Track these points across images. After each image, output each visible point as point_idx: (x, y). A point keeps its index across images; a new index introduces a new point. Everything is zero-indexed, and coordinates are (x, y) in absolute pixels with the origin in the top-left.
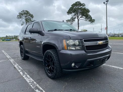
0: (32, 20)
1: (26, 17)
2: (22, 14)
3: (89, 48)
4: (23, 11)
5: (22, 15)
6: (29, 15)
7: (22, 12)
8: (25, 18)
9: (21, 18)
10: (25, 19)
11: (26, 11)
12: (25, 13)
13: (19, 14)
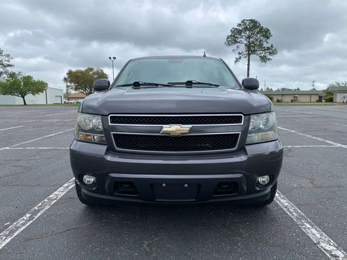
0: (265, 45)
1: (249, 37)
2: (240, 32)
3: (127, 142)
4: (243, 21)
5: (240, 34)
6: (258, 33)
7: (239, 25)
8: (245, 42)
9: (236, 42)
10: (246, 45)
11: (252, 21)
12: (246, 29)
13: (230, 34)
